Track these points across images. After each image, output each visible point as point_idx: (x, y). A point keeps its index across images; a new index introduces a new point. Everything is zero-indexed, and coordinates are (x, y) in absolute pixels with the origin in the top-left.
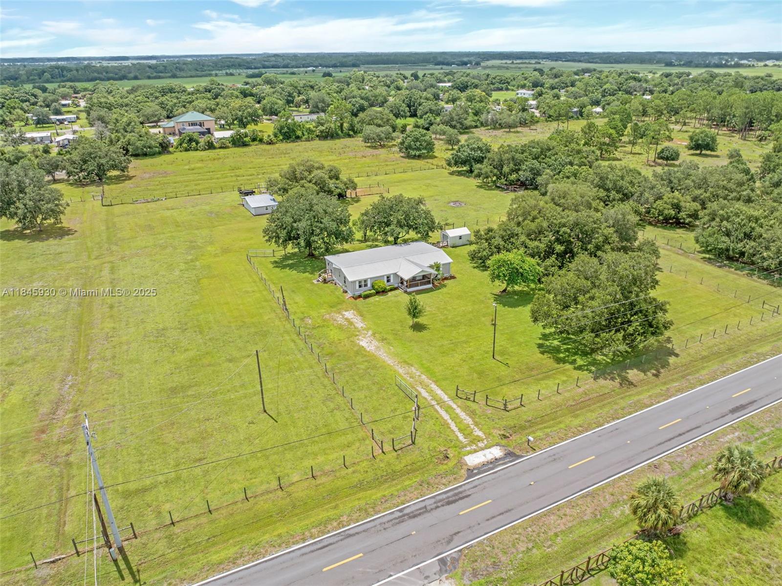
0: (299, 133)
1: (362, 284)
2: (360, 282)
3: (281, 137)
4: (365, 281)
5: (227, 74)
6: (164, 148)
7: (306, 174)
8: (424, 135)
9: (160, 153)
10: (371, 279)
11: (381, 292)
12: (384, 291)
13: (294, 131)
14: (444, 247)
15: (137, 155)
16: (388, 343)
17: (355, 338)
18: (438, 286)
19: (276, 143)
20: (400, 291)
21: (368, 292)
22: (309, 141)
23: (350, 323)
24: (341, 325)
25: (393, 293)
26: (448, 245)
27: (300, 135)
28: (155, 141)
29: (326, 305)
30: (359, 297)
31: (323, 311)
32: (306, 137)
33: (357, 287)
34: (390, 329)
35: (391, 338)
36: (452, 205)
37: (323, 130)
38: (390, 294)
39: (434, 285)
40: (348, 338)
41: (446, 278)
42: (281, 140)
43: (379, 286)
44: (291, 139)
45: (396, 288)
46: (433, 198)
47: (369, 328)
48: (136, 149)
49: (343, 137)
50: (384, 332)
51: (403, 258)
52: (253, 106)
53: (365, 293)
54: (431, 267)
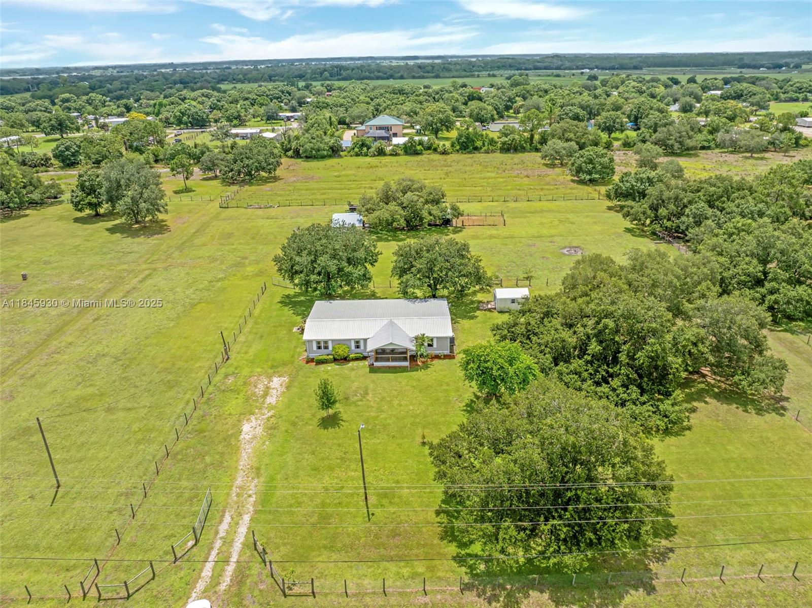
0: (479, 144)
1: (322, 345)
2: (318, 342)
3: (458, 147)
4: (326, 342)
5: (489, 75)
6: (335, 151)
7: (399, 195)
8: (603, 156)
9: (330, 157)
10: (333, 341)
11: (341, 359)
12: (345, 360)
13: (473, 141)
14: (490, 310)
15: (309, 157)
16: (271, 435)
17: (248, 417)
18: (418, 365)
19: (448, 154)
20: (366, 363)
21: (325, 357)
22: (488, 153)
23: (266, 394)
24: (254, 394)
25: (355, 363)
26: (495, 309)
27: (479, 146)
28: (326, 144)
29: (269, 364)
30: (312, 360)
31: (259, 370)
32: (486, 148)
33: (315, 348)
34: (298, 415)
35: (283, 428)
36: (565, 251)
37: (506, 141)
38: (350, 364)
39: (414, 363)
40: (241, 414)
41: (437, 357)
42: (458, 151)
43: (341, 352)
44: (469, 150)
45: (365, 358)
46: (549, 239)
47: (275, 407)
48: (305, 151)
49: (531, 151)
50: (284, 418)
51: (391, 320)
52: (445, 111)
53: (321, 357)
54: (416, 338)
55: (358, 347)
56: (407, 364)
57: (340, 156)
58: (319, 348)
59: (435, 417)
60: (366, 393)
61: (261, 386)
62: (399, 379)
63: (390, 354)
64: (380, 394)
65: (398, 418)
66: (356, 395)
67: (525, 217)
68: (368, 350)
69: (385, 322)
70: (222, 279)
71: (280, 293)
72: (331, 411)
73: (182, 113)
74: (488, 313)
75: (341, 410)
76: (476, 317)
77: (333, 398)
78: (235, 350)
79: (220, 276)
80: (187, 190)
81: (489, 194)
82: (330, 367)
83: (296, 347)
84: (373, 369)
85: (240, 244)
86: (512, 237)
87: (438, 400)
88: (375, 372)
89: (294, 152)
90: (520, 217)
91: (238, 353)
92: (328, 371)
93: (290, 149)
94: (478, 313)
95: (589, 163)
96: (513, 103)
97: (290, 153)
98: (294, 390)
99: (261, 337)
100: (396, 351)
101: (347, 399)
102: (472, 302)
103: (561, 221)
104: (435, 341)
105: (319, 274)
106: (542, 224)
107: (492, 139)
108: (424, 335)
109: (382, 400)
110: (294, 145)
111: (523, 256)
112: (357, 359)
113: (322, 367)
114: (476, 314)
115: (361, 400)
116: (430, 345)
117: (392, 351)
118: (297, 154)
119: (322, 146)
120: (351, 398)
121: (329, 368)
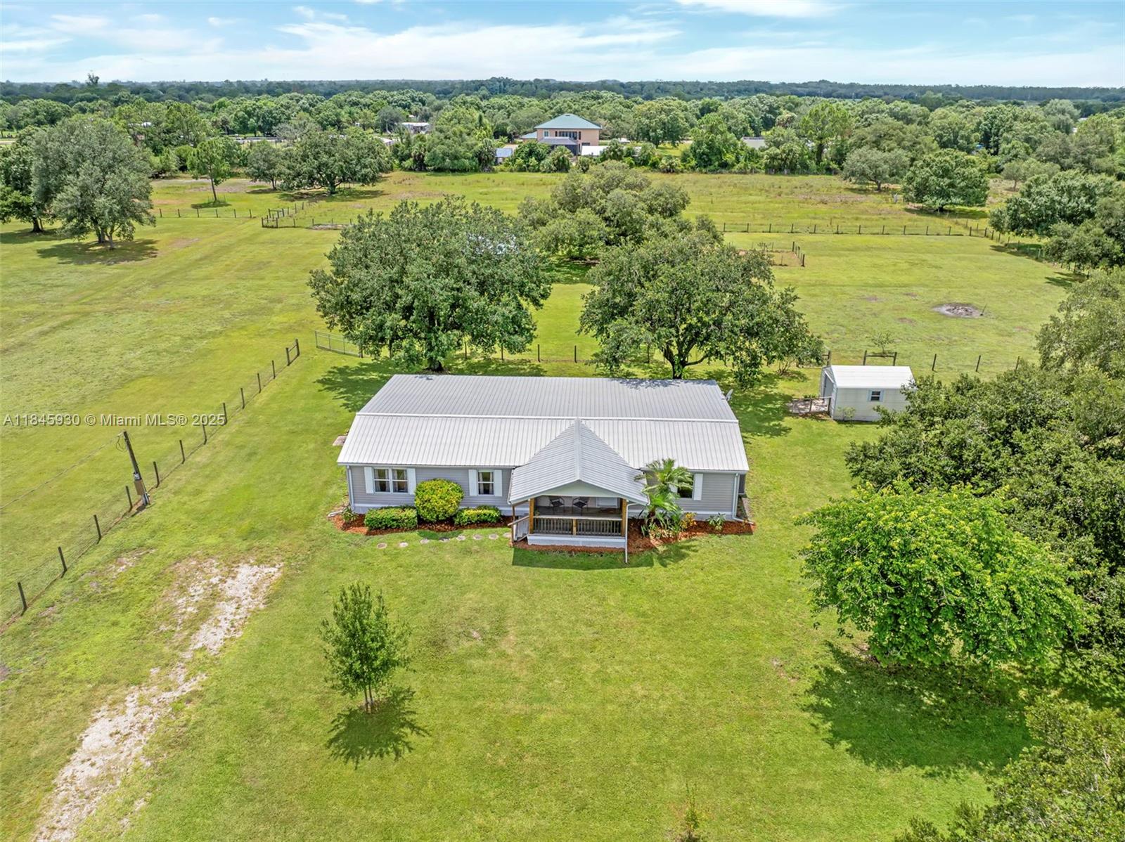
0: (729, 158)
1: (388, 480)
2: (380, 473)
3: (693, 163)
4: (401, 473)
6: (484, 161)
9: (475, 169)
10: (419, 469)
11: (439, 522)
12: (450, 523)
13: (720, 152)
14: (814, 416)
15: (440, 170)
16: (162, 770)
17: (119, 693)
18: (652, 548)
19: (677, 172)
20: (507, 534)
21: (394, 513)
22: (745, 173)
23: (204, 614)
24: (169, 614)
25: (477, 535)
26: (828, 413)
27: (730, 162)
28: (470, 147)
29: (246, 524)
30: (359, 520)
31: (212, 540)
32: (741, 165)
33: (370, 488)
34: (275, 695)
35: (215, 746)
36: (944, 310)
37: (777, 155)
38: (464, 536)
39: (640, 542)
40: (105, 680)
41: (703, 526)
42: (692, 168)
43: (437, 502)
44: (712, 167)
45: (503, 521)
46: (904, 290)
47: (215, 661)
48: (434, 158)
49: (818, 172)
50: (230, 702)
51: (579, 422)
52: (671, 111)
53: (383, 514)
54: (649, 473)
55: (487, 490)
56: (620, 542)
57: (492, 171)
58: (383, 487)
59: (722, 730)
60: (500, 631)
61: (198, 590)
62: (600, 588)
63: (573, 512)
64: (542, 633)
65: (596, 728)
66: (468, 636)
67: (839, 256)
68: (514, 496)
69: (564, 426)
70: (214, 335)
71: (327, 363)
72: (379, 694)
73: (247, 112)
74: (814, 424)
75: (416, 686)
76: (787, 430)
77: (382, 654)
78: (171, 486)
79: (213, 329)
80: (217, 203)
81: (759, 222)
82: (403, 542)
83: (327, 483)
84: (524, 555)
85: (278, 278)
86: (823, 284)
87: (722, 663)
88: (531, 563)
89: (415, 161)
90: (830, 255)
91: (176, 493)
92: (397, 555)
93: (409, 156)
94: (787, 422)
95: (943, 177)
96: (776, 115)
97: (408, 163)
98: (289, 607)
99: (252, 454)
100: (590, 505)
101: (438, 644)
102: (769, 398)
103: (913, 264)
104: (699, 480)
105: (408, 310)
106: (879, 267)
107: (753, 150)
108: (671, 463)
109: (545, 658)
110: (415, 150)
111: (858, 315)
112: (482, 523)
113: (384, 541)
114: (784, 424)
115: (482, 655)
116: (685, 493)
117: (581, 505)
118: (420, 165)
119: (462, 150)
120: (452, 639)
121: (403, 545)
